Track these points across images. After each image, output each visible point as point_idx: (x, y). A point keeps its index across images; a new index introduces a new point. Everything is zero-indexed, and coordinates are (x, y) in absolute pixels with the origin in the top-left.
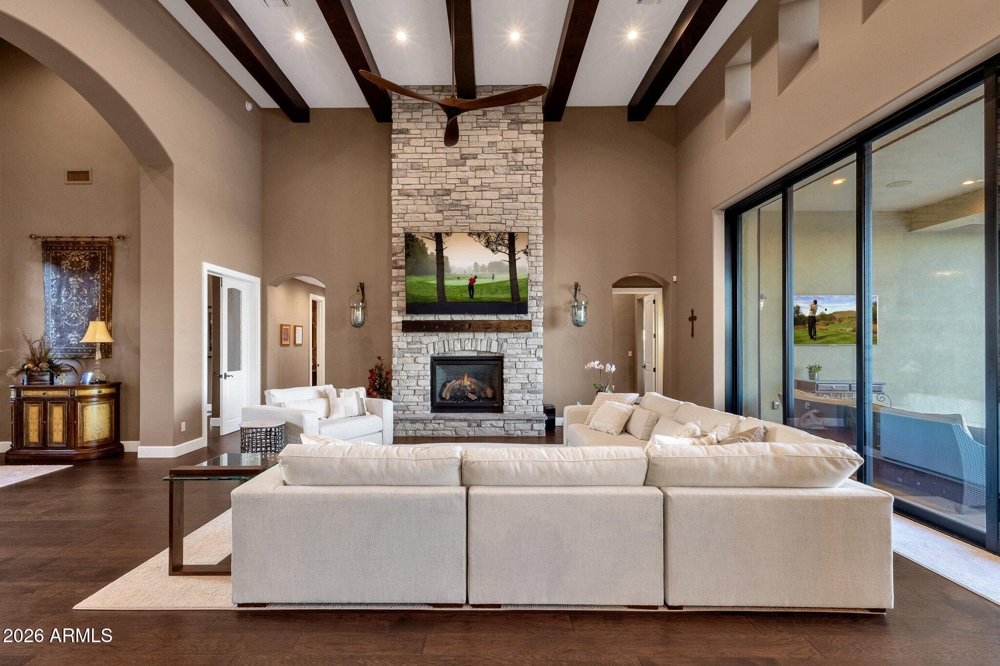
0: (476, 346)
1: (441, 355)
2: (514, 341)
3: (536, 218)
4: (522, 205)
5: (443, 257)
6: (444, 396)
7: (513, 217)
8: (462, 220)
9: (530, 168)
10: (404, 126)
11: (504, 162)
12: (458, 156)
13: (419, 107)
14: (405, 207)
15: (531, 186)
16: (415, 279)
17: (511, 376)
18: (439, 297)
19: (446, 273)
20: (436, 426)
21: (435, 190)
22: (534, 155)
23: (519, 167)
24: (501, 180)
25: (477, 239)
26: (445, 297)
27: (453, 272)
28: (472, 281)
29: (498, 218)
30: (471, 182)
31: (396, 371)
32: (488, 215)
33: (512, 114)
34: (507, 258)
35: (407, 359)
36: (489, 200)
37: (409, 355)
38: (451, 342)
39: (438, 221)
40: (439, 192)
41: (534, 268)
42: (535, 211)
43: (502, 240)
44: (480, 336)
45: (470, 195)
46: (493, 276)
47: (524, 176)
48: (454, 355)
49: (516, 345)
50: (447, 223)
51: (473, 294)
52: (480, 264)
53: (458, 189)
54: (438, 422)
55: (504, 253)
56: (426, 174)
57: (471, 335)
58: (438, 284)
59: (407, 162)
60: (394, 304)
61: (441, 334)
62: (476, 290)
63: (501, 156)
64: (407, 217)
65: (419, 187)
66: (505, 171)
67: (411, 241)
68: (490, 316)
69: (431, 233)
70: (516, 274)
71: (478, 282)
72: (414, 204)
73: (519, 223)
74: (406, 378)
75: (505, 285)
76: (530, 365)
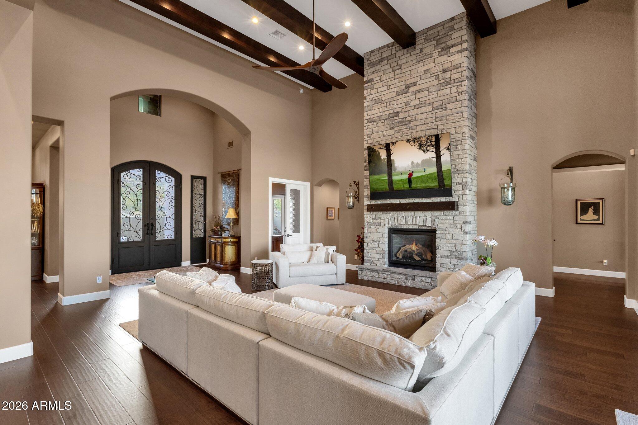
0: (416, 221)
1: (394, 227)
2: (444, 217)
3: (462, 119)
4: (450, 112)
5: (391, 160)
6: (398, 256)
7: (443, 122)
8: (407, 131)
9: (456, 81)
10: (370, 77)
11: (436, 82)
12: (403, 87)
13: (379, 62)
14: (371, 130)
15: (457, 95)
16: (375, 177)
17: (441, 244)
18: (389, 188)
19: (393, 171)
20: (385, 276)
21: (389, 114)
22: (460, 70)
23: (447, 83)
24: (434, 96)
25: (413, 144)
26: (393, 188)
27: (397, 170)
28: (410, 175)
29: (431, 126)
30: (412, 103)
31: (366, 237)
32: (425, 124)
33: (442, 43)
34: (434, 155)
35: (373, 229)
36: (425, 113)
37: (374, 227)
38: (399, 218)
39: (391, 135)
40: (391, 115)
41: (460, 160)
42: (461, 114)
43: (430, 142)
44: (419, 213)
45: (412, 113)
46: (425, 170)
47: (452, 89)
48: (402, 227)
49: (446, 221)
50: (396, 135)
51: (411, 184)
52: (415, 162)
53: (404, 110)
55: (432, 151)
56: (384, 105)
57: (413, 213)
58: (388, 179)
59: (373, 100)
60: (365, 194)
61: (393, 213)
62: (413, 181)
63: (434, 78)
64: (373, 136)
65: (379, 115)
66: (436, 89)
67: (372, 152)
68: (426, 200)
69: (383, 145)
70: (441, 166)
71: (414, 175)
72: (377, 127)
73: (448, 126)
74: (372, 242)
75: (433, 176)
76: (456, 237)
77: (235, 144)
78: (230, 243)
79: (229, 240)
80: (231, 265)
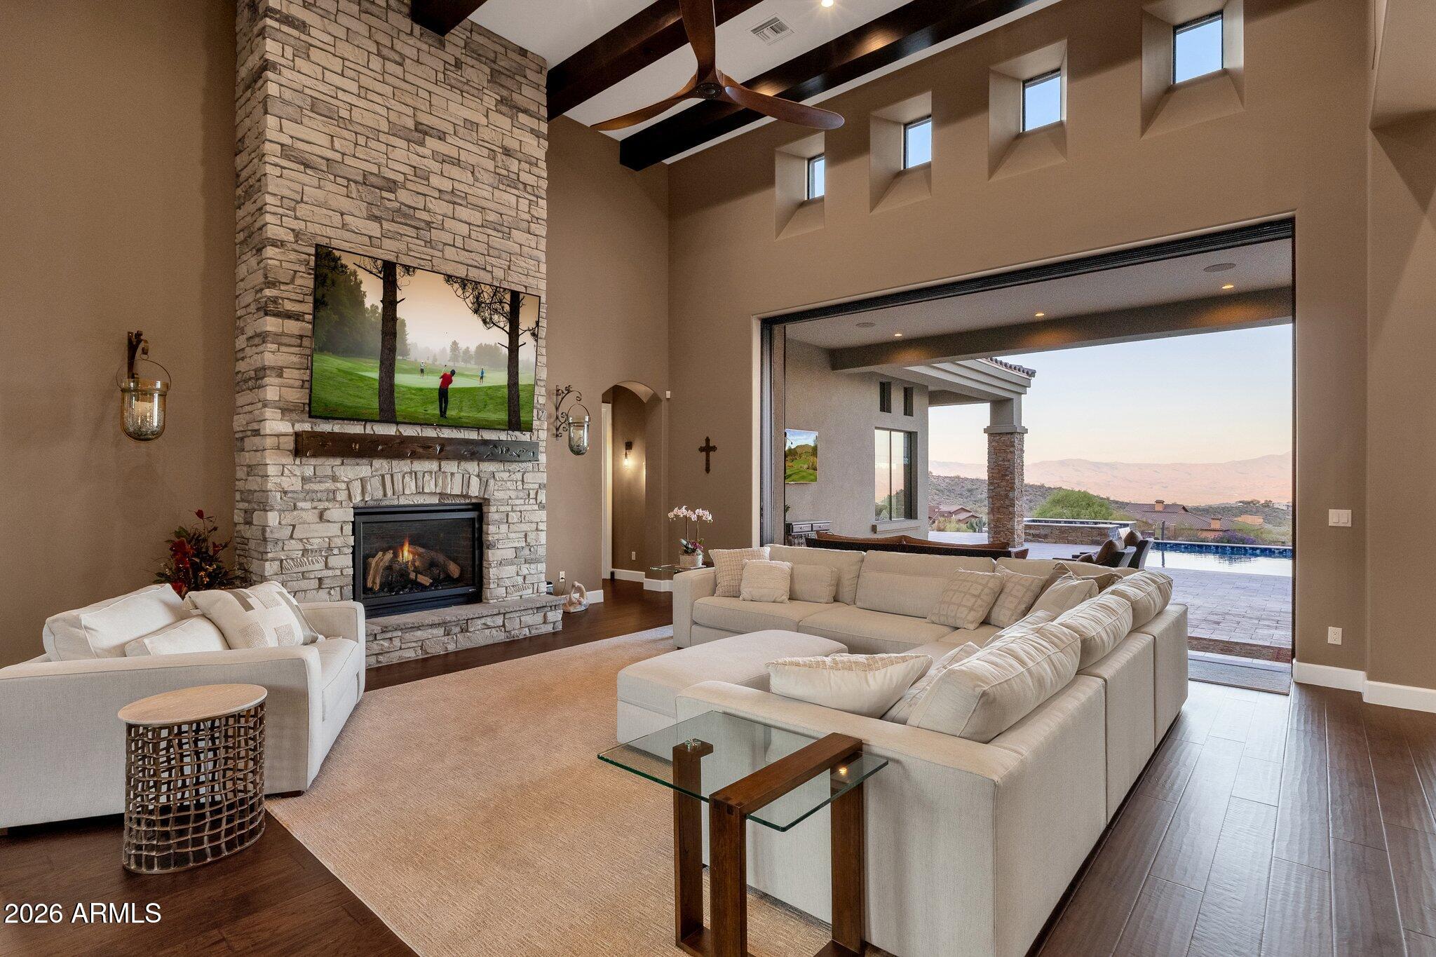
0: (444, 486)
1: (376, 504)
2: (506, 476)
3: (537, 274)
5: (394, 319)
7: (504, 263)
8: (419, 247)
9: (528, 189)
11: (490, 165)
12: (410, 123)
14: (297, 187)
15: (530, 219)
17: (501, 536)
19: (398, 357)
20: (386, 644)
21: (365, 174)
22: (535, 170)
23: (514, 182)
24: (486, 194)
25: (460, 292)
27: (411, 358)
28: (447, 380)
29: (480, 260)
30: (435, 181)
31: (276, 541)
32: (464, 249)
33: (502, 86)
34: (505, 338)
35: (304, 514)
36: (466, 223)
37: (307, 505)
38: (398, 477)
40: (373, 179)
42: (536, 263)
46: (482, 373)
47: (520, 200)
48: (396, 503)
49: (509, 483)
50: (387, 243)
51: (447, 406)
52: (462, 346)
54: (389, 635)
55: (502, 328)
56: (345, 134)
57: (433, 465)
58: (381, 378)
59: (302, 92)
60: (272, 395)
61: (380, 463)
63: (486, 152)
64: (302, 210)
65: (329, 154)
66: (491, 180)
67: (328, 266)
68: (466, 432)
69: (376, 259)
70: (518, 372)
72: (319, 187)
74: (299, 556)
75: (499, 395)
76: (528, 516)
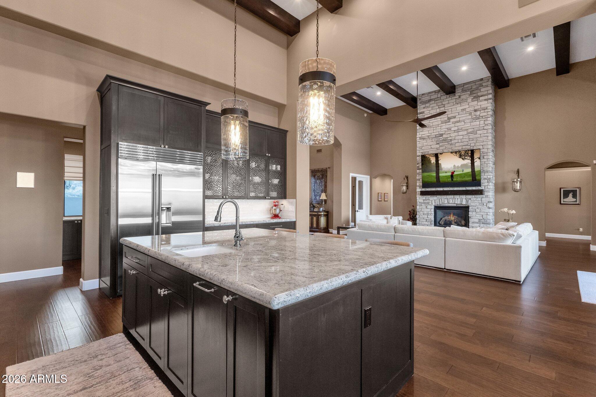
0: (455, 201)
1: (439, 205)
2: (475, 199)
3: (487, 141)
4: (479, 136)
5: (438, 164)
6: (440, 223)
7: (475, 141)
8: (449, 146)
9: (484, 117)
10: (422, 111)
11: (470, 117)
12: (446, 119)
13: (429, 101)
14: (422, 144)
15: (484, 126)
16: (426, 174)
17: (473, 215)
18: (437, 181)
19: (440, 171)
21: (436, 135)
22: (486, 111)
23: (478, 118)
24: (468, 125)
25: (455, 154)
26: (440, 181)
27: (443, 170)
28: (453, 173)
29: (466, 143)
30: (453, 129)
31: (418, 211)
32: (461, 142)
33: (474, 94)
34: (470, 162)
35: (423, 207)
36: (462, 135)
37: (424, 205)
38: (443, 199)
39: (437, 148)
40: (437, 136)
41: (486, 165)
42: (487, 137)
43: (468, 154)
44: (457, 197)
45: (453, 135)
46: (463, 170)
47: (480, 122)
48: (445, 205)
49: (476, 201)
50: (441, 148)
51: (453, 179)
52: (457, 165)
53: (446, 133)
55: (468, 159)
56: (431, 129)
57: (452, 196)
58: (436, 175)
60: (418, 184)
61: (438, 196)
62: (454, 177)
63: (468, 114)
64: (423, 148)
65: (428, 135)
66: (470, 121)
67: (424, 158)
69: (433, 154)
70: (474, 168)
71: (455, 173)
72: (427, 142)
73: (478, 144)
74: (422, 215)
75: (469, 174)
76: (483, 210)
77: (322, 151)
78: (323, 215)
79: (323, 213)
80: (324, 229)
